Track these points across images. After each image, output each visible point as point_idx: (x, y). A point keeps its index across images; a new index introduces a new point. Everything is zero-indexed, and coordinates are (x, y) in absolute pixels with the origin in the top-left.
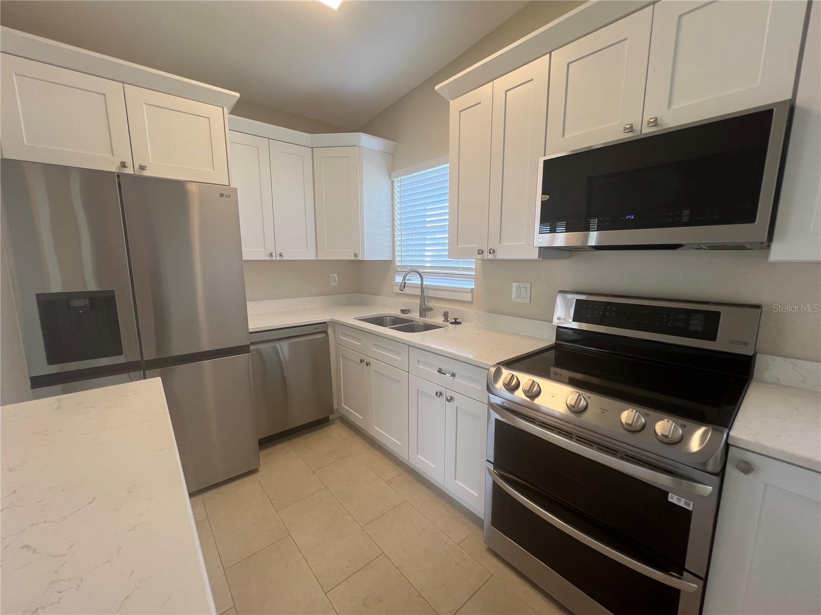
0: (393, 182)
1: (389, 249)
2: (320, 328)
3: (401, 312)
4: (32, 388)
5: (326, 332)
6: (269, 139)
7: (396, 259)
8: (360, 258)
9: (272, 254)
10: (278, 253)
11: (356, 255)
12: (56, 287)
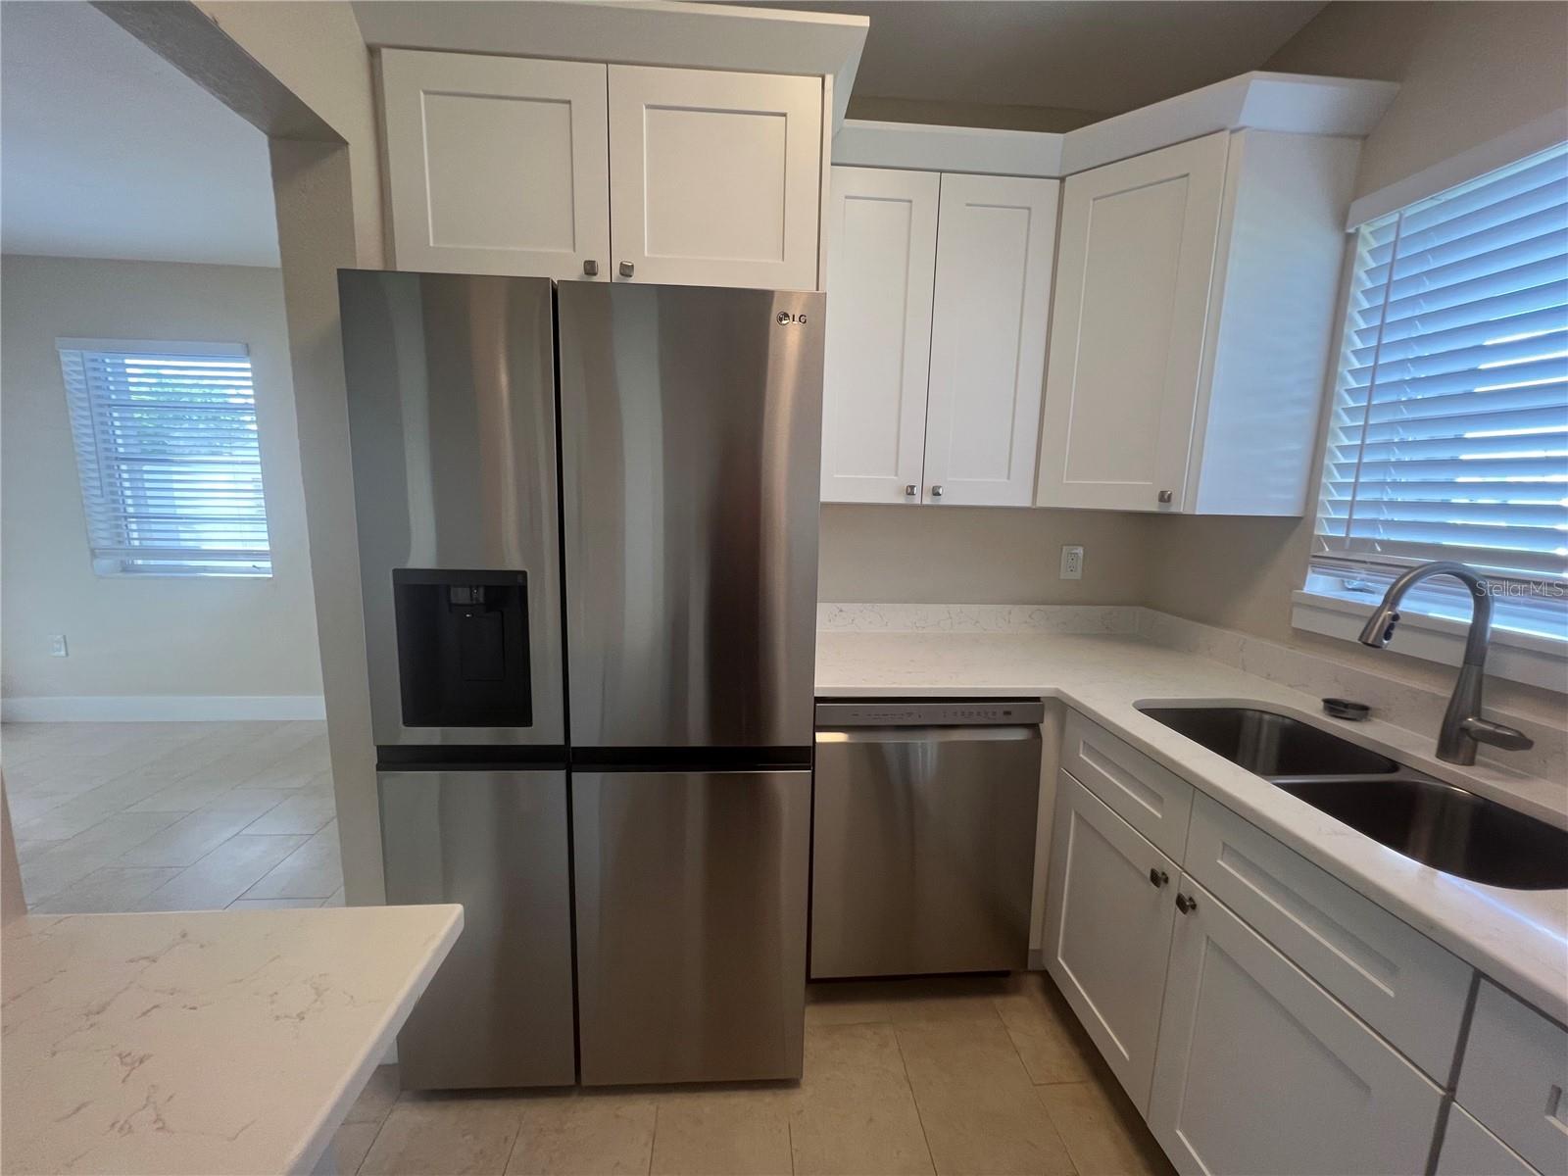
0: (1350, 240)
1: (1296, 481)
2: (1019, 713)
3: (1325, 708)
4: (379, 768)
5: (1034, 727)
6: (941, 171)
7: (1319, 515)
8: (1179, 507)
9: (912, 487)
10: (929, 484)
11: (1164, 498)
12: (423, 556)
